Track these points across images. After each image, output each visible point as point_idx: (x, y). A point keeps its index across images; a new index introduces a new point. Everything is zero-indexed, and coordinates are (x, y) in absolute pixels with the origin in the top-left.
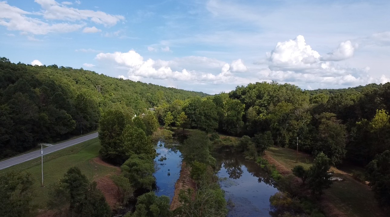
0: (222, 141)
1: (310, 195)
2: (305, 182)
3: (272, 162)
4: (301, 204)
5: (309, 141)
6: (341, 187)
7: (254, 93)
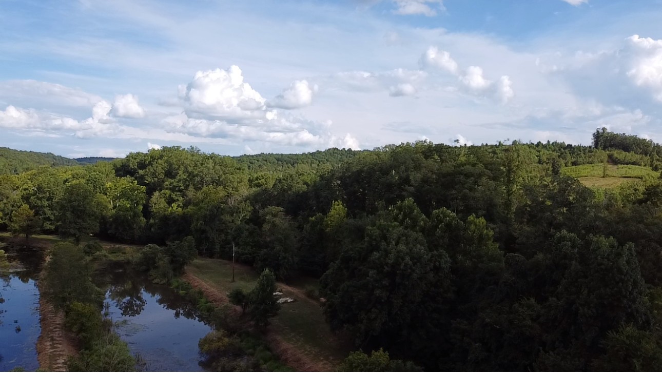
0: (109, 255)
1: (252, 328)
2: (247, 311)
3: (196, 284)
4: (242, 343)
5: (249, 247)
6: (291, 311)
7: (160, 167)
